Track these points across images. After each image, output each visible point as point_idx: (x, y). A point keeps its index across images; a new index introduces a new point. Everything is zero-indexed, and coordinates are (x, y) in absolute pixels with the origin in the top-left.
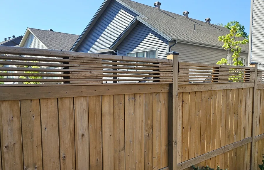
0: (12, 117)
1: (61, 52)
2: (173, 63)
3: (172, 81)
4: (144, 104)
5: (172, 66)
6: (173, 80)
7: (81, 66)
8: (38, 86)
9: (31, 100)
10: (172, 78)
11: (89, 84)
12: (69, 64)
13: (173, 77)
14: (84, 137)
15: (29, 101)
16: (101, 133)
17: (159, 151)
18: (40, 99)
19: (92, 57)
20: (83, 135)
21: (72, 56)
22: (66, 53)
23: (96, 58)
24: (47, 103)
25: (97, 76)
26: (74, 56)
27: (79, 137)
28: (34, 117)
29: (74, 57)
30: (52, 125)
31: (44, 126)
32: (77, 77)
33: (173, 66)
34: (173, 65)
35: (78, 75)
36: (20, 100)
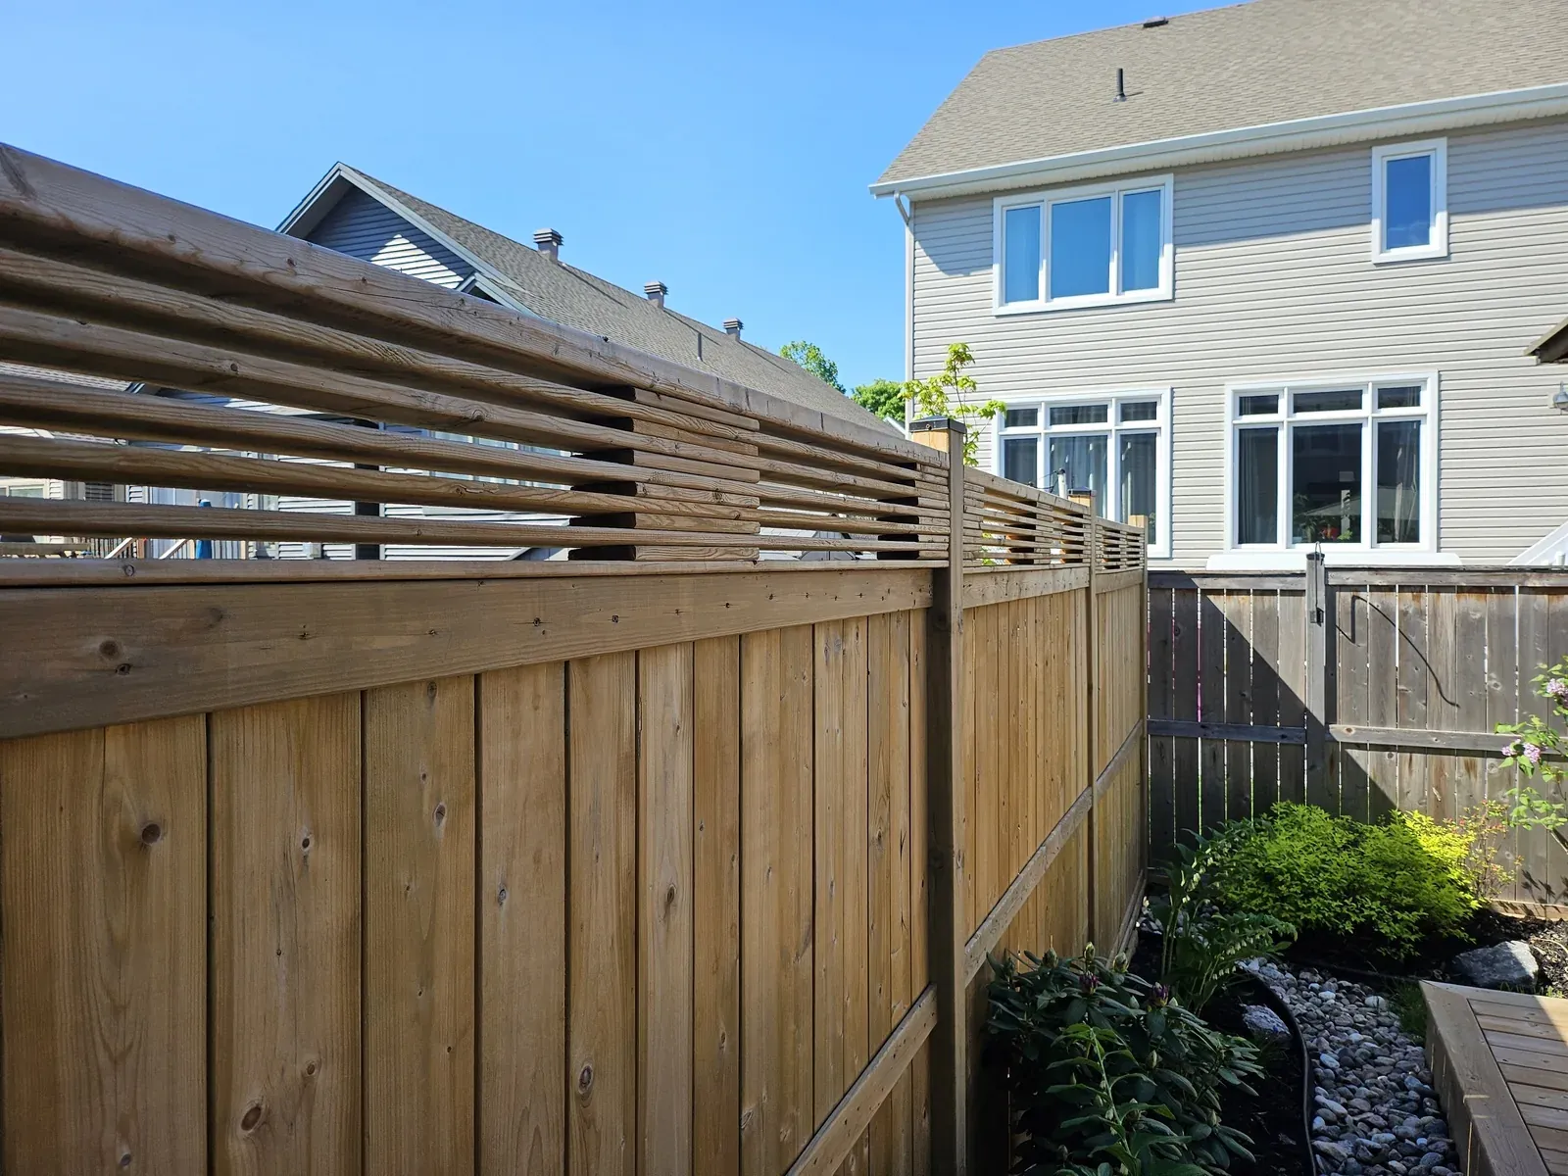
0: (306, 843)
1: (606, 352)
2: (949, 470)
3: (946, 554)
4: (868, 673)
5: (945, 481)
6: (948, 550)
7: (685, 449)
8: (481, 580)
9: (432, 686)
10: (947, 538)
11: (710, 566)
12: (631, 430)
13: (949, 535)
14: (676, 906)
15: (420, 697)
16: (736, 863)
17: (905, 912)
18: (477, 677)
19: (727, 400)
20: (671, 895)
21: (648, 382)
22: (623, 358)
23: (739, 413)
24: (517, 698)
25: (737, 518)
26: (659, 386)
27: (652, 907)
28: (440, 812)
29: (659, 394)
30: (537, 860)
31: (492, 876)
32: (665, 521)
33: (948, 486)
34: (948, 478)
35: (669, 507)
36: (363, 693)
